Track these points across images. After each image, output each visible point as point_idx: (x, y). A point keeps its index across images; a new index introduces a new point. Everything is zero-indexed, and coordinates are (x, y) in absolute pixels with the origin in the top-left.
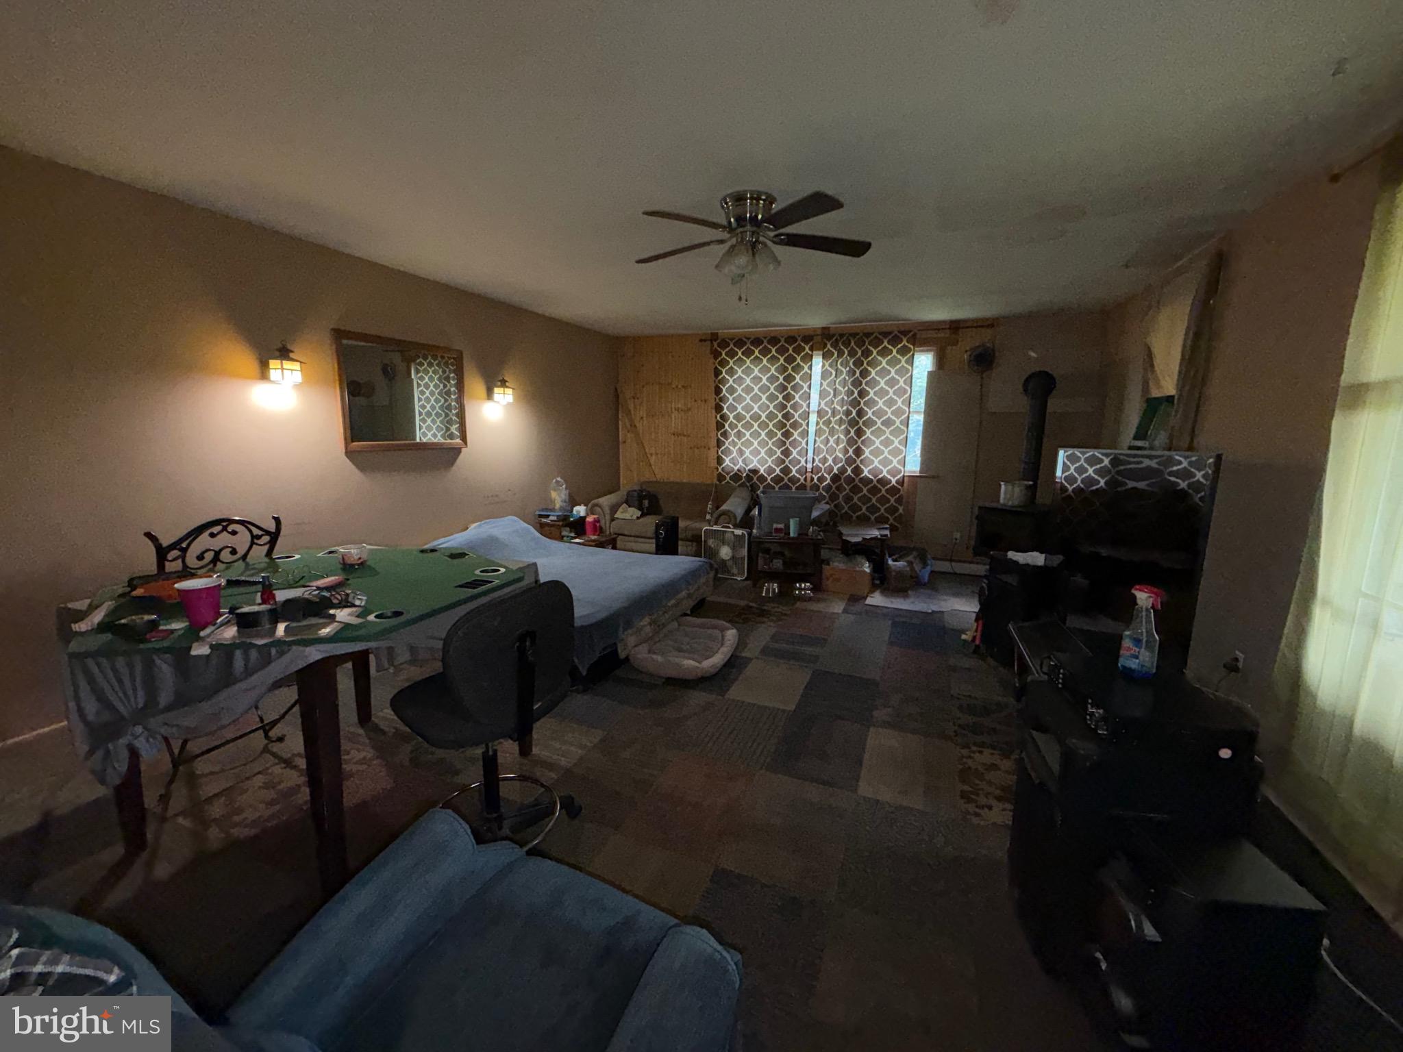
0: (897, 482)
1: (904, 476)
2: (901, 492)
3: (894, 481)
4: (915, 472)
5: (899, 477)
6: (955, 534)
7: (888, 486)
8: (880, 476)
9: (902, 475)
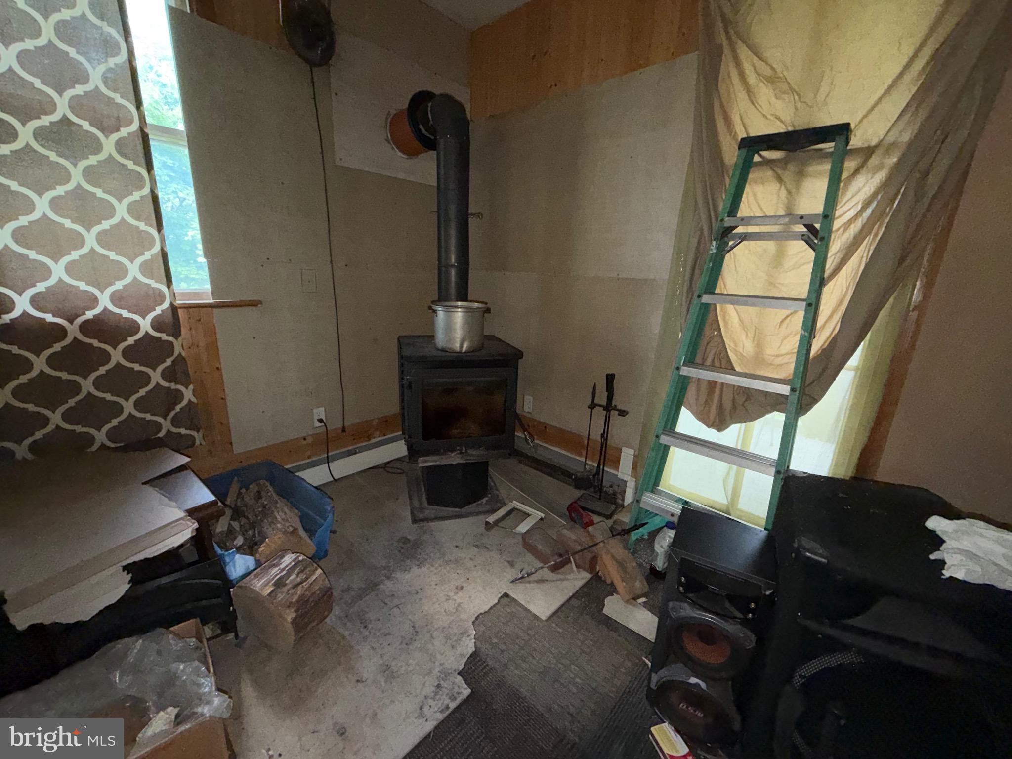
0: (157, 325)
1: (174, 309)
2: (177, 350)
3: (145, 324)
4: (196, 295)
5: (158, 310)
6: (315, 411)
7: (131, 340)
8: (90, 315)
9: (166, 305)
